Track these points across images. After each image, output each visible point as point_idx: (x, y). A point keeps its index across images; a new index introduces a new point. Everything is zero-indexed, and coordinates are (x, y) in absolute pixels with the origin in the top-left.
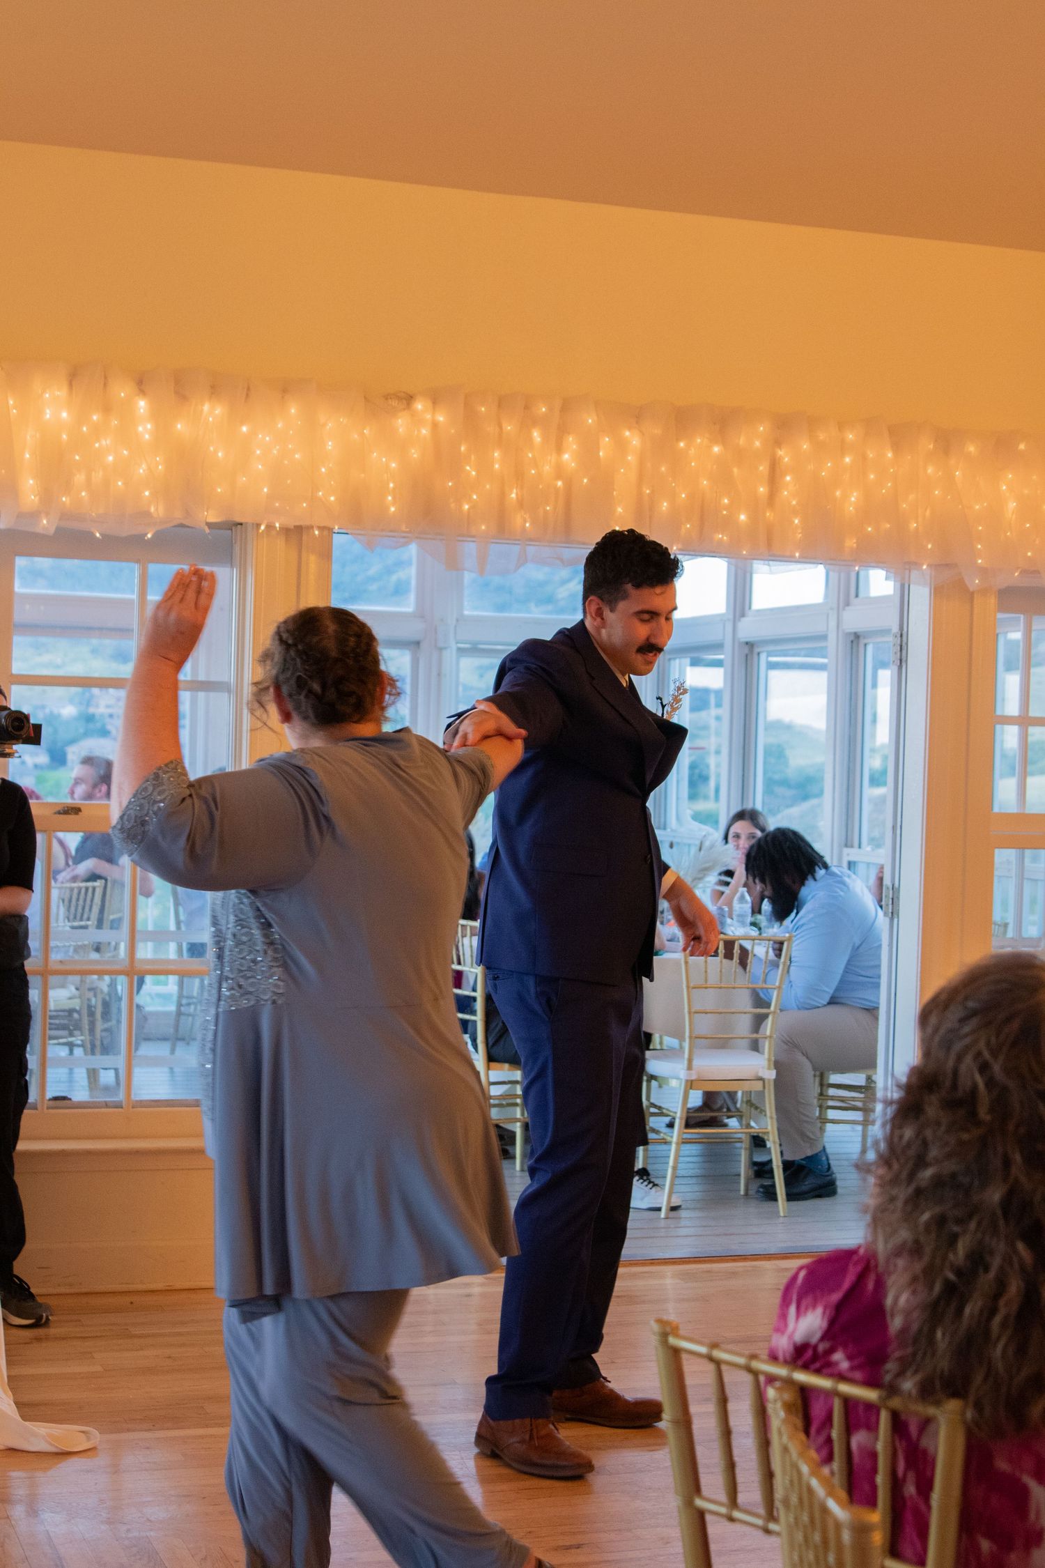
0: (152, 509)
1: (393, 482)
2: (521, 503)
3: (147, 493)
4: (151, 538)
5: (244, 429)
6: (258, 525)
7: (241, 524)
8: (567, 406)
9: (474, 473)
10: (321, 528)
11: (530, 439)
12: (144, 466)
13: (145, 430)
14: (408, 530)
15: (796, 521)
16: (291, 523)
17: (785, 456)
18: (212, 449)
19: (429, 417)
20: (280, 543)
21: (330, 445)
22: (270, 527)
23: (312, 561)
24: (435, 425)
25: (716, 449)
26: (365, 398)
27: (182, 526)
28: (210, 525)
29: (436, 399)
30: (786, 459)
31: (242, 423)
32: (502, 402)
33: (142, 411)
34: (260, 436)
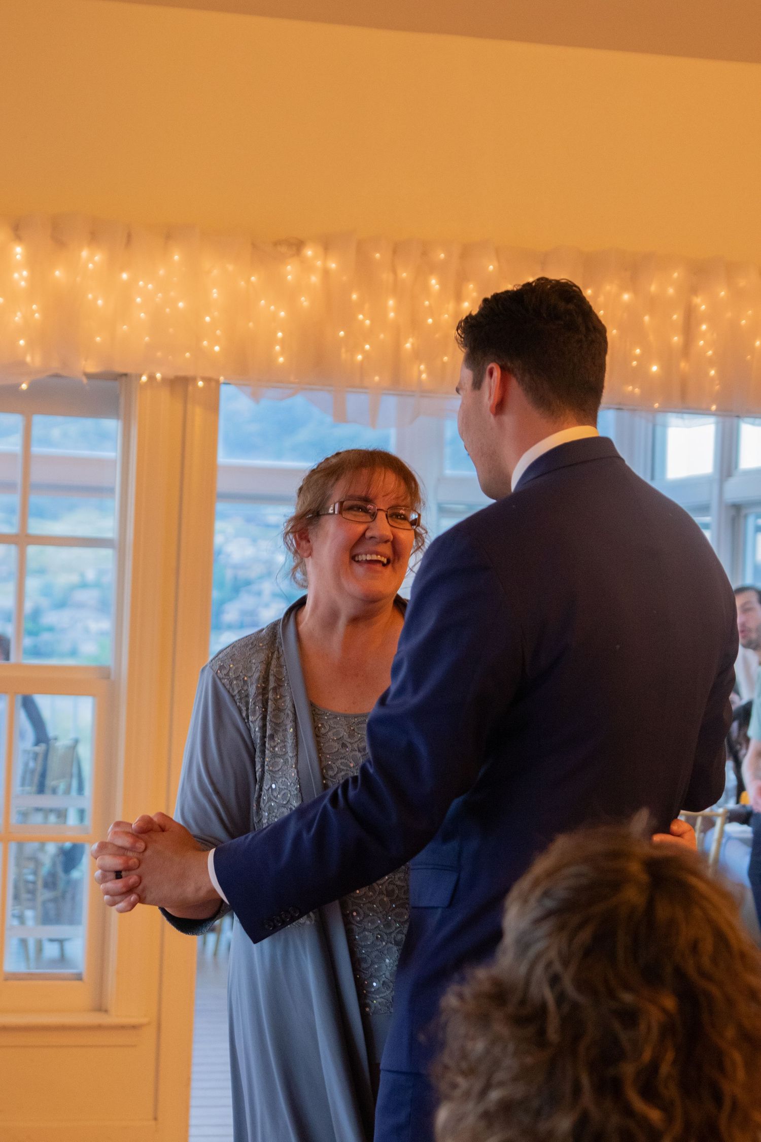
0: (28, 359)
1: (282, 331)
2: (417, 355)
3: (22, 342)
4: (28, 389)
5: (125, 276)
6: (141, 376)
7: (126, 375)
8: (467, 252)
9: (368, 322)
10: (207, 380)
11: (426, 287)
12: (19, 314)
13: (21, 277)
14: (297, 380)
15: (712, 373)
16: (172, 374)
17: (702, 305)
18: (90, 296)
19: (319, 263)
20: (164, 395)
21: (215, 293)
22: (152, 378)
23: (198, 414)
24: (326, 272)
25: (626, 297)
26: (254, 246)
27: (57, 376)
28: (89, 376)
29: (327, 245)
30: (703, 307)
31: (122, 270)
32: (397, 250)
33: (18, 257)
34: (141, 283)
